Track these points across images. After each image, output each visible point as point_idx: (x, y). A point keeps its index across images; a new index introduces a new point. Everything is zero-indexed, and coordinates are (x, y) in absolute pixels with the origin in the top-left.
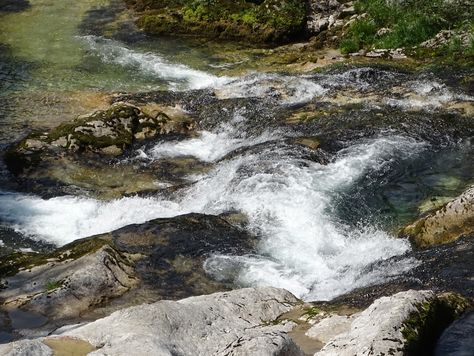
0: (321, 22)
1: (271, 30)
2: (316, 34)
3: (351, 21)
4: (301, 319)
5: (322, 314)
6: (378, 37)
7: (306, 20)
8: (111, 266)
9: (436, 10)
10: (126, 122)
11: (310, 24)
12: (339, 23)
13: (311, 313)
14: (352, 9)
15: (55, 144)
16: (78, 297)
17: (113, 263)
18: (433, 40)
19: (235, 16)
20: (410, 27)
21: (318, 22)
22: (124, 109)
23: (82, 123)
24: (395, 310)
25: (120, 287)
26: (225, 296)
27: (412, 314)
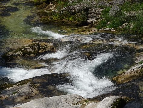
0: (91, 21)
1: (77, 23)
2: (90, 24)
3: (99, 20)
4: (84, 103)
5: (89, 102)
6: (107, 25)
7: (87, 20)
8: (31, 88)
9: (123, 18)
10: (36, 48)
11: (88, 21)
12: (96, 21)
13: (86, 102)
14: (100, 17)
15: (16, 53)
16: (22, 96)
17: (32, 87)
18: (122, 26)
19: (67, 18)
20: (116, 22)
21: (90, 20)
22: (36, 44)
23: (24, 48)
24: (109, 101)
25: (34, 93)
26: (63, 96)
27: (114, 102)
